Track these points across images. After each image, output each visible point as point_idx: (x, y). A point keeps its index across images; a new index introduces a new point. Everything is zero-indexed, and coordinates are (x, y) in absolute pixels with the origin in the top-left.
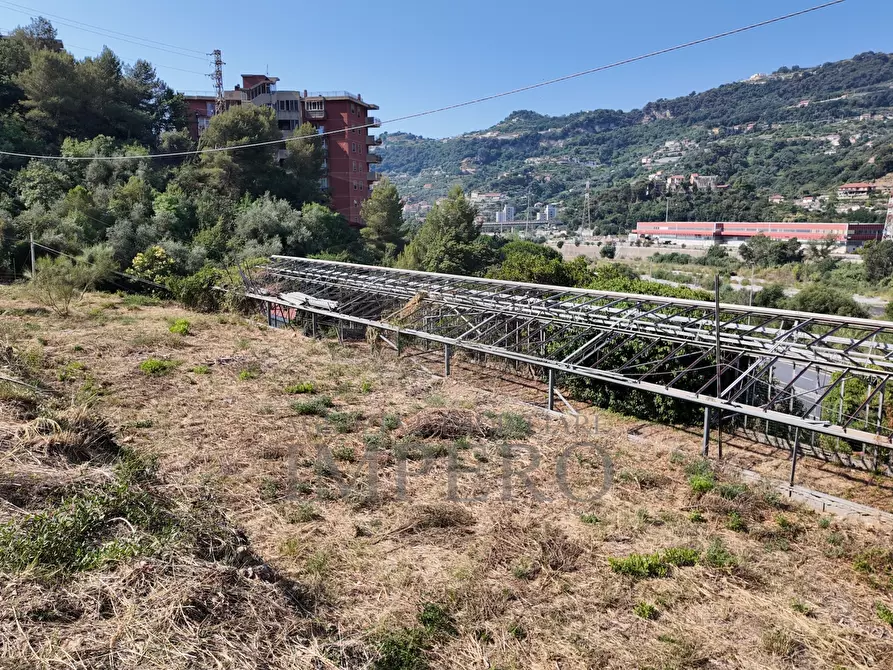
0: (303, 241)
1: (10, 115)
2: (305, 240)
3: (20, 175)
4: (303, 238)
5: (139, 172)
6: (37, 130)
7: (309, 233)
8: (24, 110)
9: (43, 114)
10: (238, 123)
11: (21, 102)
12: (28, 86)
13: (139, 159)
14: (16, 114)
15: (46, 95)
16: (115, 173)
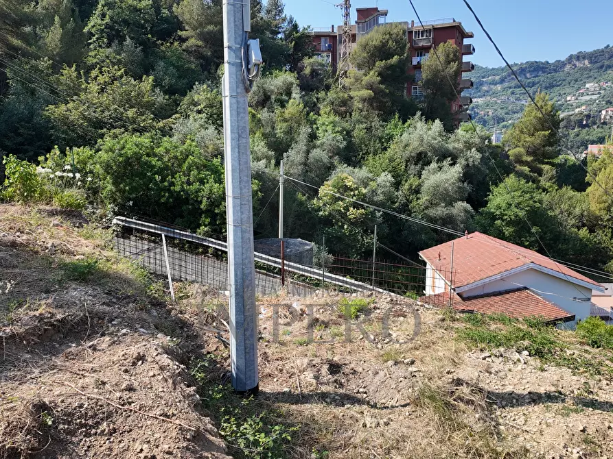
0: (474, 165)
1: (172, 43)
2: (476, 163)
3: (186, 99)
4: (473, 162)
5: (294, 95)
6: (192, 59)
7: (478, 156)
8: (183, 40)
9: (200, 43)
10: (387, 42)
11: (180, 33)
12: (187, 17)
13: (291, 84)
14: (176, 44)
15: (201, 25)
16: (273, 97)
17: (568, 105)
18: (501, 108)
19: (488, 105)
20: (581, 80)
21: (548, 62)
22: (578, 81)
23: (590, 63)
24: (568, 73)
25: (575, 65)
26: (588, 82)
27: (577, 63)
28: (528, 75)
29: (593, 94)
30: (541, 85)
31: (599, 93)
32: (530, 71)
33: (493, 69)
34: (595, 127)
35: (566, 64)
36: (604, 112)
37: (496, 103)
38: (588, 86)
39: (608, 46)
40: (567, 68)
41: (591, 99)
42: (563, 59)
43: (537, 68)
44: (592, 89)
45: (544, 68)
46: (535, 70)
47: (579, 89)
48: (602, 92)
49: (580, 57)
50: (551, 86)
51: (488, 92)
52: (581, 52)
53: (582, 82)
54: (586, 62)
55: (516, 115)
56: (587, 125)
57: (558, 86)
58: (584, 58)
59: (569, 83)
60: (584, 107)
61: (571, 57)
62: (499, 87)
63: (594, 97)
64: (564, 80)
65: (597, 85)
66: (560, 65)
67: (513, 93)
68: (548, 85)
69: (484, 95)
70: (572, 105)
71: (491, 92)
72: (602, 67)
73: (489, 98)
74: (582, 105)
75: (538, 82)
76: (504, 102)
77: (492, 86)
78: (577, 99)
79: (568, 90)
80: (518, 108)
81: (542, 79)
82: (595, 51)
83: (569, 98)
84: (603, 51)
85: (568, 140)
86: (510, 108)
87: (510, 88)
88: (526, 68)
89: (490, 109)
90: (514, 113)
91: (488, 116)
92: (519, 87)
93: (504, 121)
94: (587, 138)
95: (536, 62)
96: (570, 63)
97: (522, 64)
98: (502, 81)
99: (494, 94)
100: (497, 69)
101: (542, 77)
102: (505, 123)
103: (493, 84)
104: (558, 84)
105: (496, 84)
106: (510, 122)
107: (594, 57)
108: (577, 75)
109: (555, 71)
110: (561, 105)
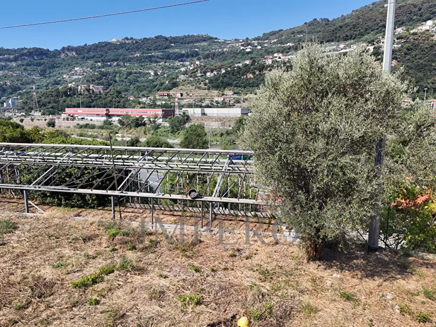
17: (64, 81)
18: (17, 80)
19: (6, 77)
20: (72, 65)
21: (49, 50)
22: (70, 65)
23: (77, 54)
24: (63, 59)
25: (66, 54)
26: (76, 67)
27: (68, 53)
28: (35, 57)
29: (80, 75)
30: (46, 65)
31: (83, 75)
32: (36, 55)
33: (8, 50)
34: (75, 96)
35: (61, 53)
36: (79, 87)
37: (13, 76)
38: (76, 69)
39: (86, 45)
40: (62, 55)
41: (78, 79)
42: (59, 49)
43: (41, 53)
44: (79, 72)
45: (46, 53)
46: (39, 55)
47: (71, 71)
48: (85, 74)
49: (70, 49)
50: (53, 67)
51: (5, 67)
52: (69, 46)
53: (73, 66)
54: (74, 53)
55: (28, 86)
56: (70, 95)
57: (58, 67)
58: (72, 50)
59: (65, 66)
60: (74, 83)
61: (64, 48)
62: (14, 64)
63: (80, 77)
64: (62, 64)
65: (81, 69)
66: (56, 53)
67: (25, 69)
68: (50, 66)
69: (3, 69)
70: (67, 81)
71: (8, 67)
72: (84, 58)
73: (7, 71)
74: (73, 81)
75: (43, 64)
76: (18, 76)
77: (8, 63)
78: (70, 77)
79: (64, 71)
80: (30, 81)
81: (46, 61)
82: (78, 47)
83: (65, 76)
84: (83, 47)
85: (59, 104)
86: (24, 80)
87: (23, 65)
88: (33, 52)
89: (8, 80)
90: (28, 84)
91: (6, 85)
92: (30, 65)
93: (20, 90)
94: (70, 103)
95: (40, 49)
96: (64, 52)
97: (30, 48)
98: (16, 60)
99: (10, 69)
100: (11, 50)
101: (46, 60)
102: (20, 91)
103: (9, 61)
104: (58, 65)
105: (11, 61)
106: (24, 90)
107: (79, 50)
108: (69, 61)
109: (55, 57)
110: (60, 81)
